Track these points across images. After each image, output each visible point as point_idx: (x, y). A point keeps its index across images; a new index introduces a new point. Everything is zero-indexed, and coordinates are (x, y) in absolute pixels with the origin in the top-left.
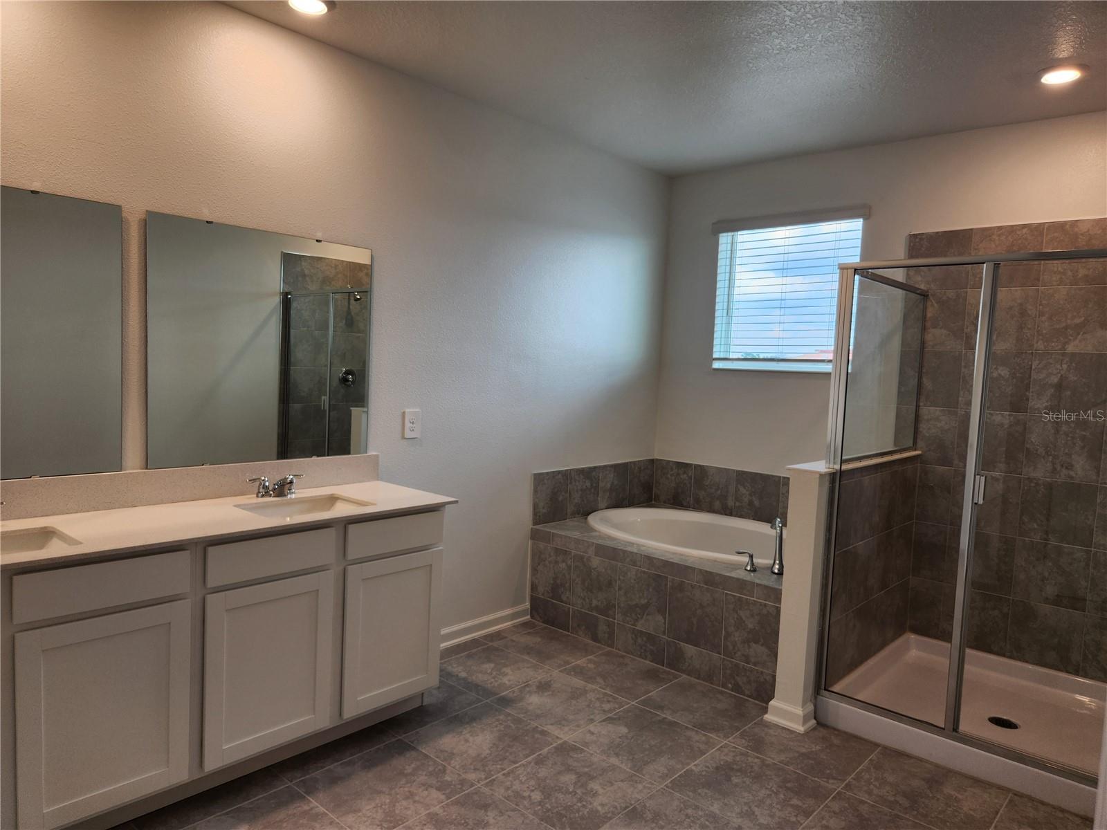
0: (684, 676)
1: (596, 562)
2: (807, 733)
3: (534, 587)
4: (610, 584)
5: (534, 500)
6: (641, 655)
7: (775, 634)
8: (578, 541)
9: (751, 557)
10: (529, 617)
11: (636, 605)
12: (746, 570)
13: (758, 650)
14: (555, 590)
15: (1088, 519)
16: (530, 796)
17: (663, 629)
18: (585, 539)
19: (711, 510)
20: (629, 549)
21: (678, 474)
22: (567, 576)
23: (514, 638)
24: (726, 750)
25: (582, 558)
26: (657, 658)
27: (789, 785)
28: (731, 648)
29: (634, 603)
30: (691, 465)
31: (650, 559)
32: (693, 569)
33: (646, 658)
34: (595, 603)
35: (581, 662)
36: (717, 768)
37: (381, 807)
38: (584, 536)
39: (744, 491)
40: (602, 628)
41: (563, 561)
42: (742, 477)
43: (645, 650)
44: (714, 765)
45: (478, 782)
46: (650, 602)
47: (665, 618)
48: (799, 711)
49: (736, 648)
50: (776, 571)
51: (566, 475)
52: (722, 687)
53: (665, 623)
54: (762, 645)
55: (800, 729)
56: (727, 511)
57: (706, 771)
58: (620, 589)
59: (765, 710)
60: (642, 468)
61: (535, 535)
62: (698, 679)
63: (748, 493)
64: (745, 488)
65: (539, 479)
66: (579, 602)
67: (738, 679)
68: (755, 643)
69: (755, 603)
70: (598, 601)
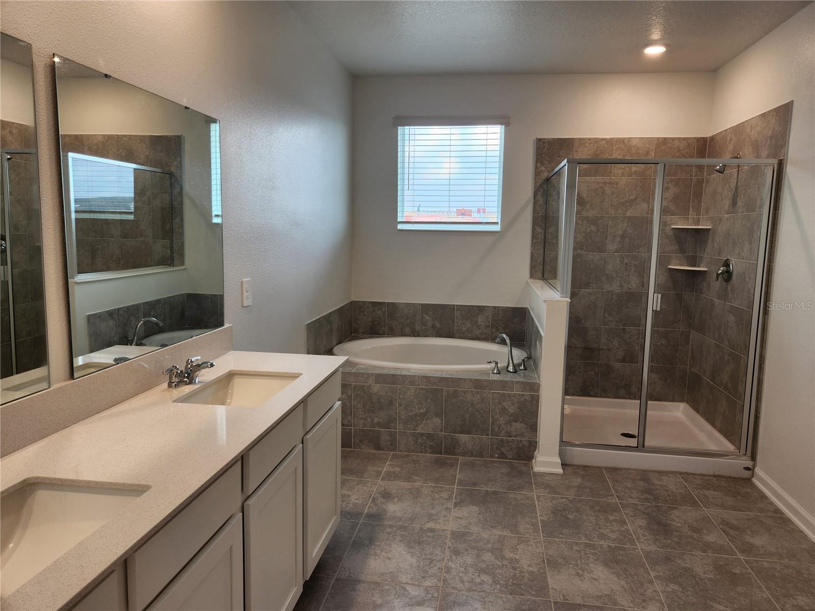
0: (460, 457)
1: (376, 388)
2: (562, 472)
4: (391, 403)
5: (307, 347)
6: (421, 451)
11: (416, 415)
12: (494, 373)
13: (517, 426)
16: (483, 581)
17: (441, 428)
24: (542, 499)
25: (363, 387)
26: (437, 450)
27: (597, 509)
28: (496, 429)
29: (414, 413)
31: (427, 379)
33: (426, 452)
34: (376, 420)
36: (553, 513)
40: (385, 438)
43: (425, 447)
44: (549, 512)
46: (429, 410)
47: (442, 420)
49: (501, 429)
50: (512, 371)
52: (490, 458)
53: (442, 423)
54: (521, 422)
55: (560, 470)
57: (550, 517)
58: (400, 405)
59: (531, 465)
62: (471, 457)
64: (428, 315)
65: (309, 328)
66: (361, 422)
67: (503, 449)
68: (516, 422)
69: (515, 395)
70: (380, 418)
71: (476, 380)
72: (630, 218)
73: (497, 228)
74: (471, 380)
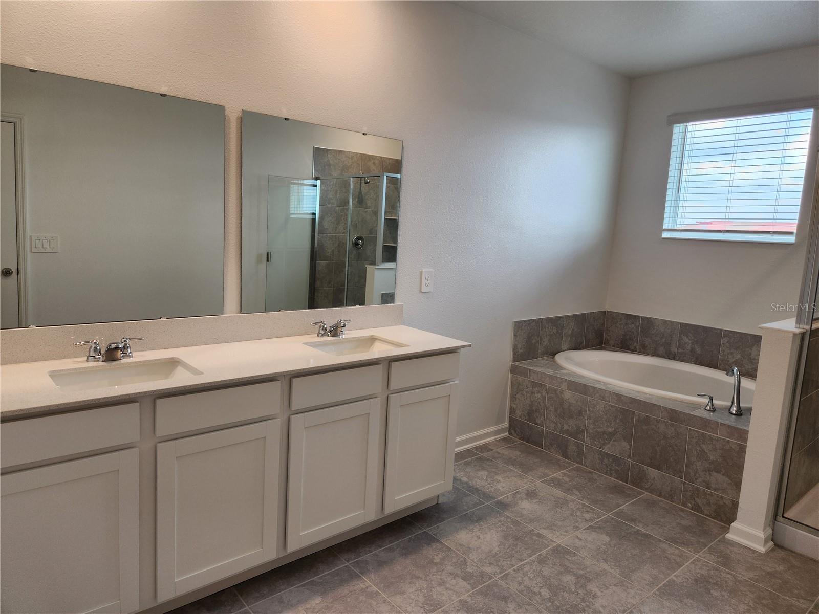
0: (646, 493)
1: (568, 395)
2: (767, 553)
3: (512, 411)
4: (580, 413)
5: (514, 342)
6: (606, 472)
7: (740, 468)
8: (552, 377)
9: (711, 399)
10: (508, 433)
11: (604, 433)
12: (707, 410)
13: (718, 479)
14: (531, 414)
16: (540, 593)
17: (628, 454)
18: (558, 375)
19: (655, 354)
20: (597, 386)
21: (626, 324)
22: (542, 404)
23: (498, 450)
24: (699, 564)
25: (556, 391)
26: (623, 477)
27: (764, 602)
28: (692, 474)
29: (602, 430)
30: (639, 317)
31: (618, 396)
32: (659, 407)
33: (611, 475)
34: (566, 427)
35: (558, 475)
36: (696, 580)
37: (421, 590)
38: (557, 373)
39: (687, 340)
40: (572, 448)
41: (539, 392)
42: (686, 328)
43: (611, 469)
44: (693, 578)
45: (495, 575)
46: (617, 430)
47: (630, 446)
48: (762, 535)
49: (697, 475)
50: (734, 412)
51: (538, 323)
52: (683, 506)
53: (630, 449)
54: (723, 475)
55: (762, 549)
56: (670, 356)
57: (686, 582)
58: (589, 418)
59: (727, 530)
61: (514, 370)
62: (659, 496)
63: (690, 342)
64: (688, 337)
65: (518, 325)
66: (552, 425)
67: (698, 501)
68: (717, 472)
69: (718, 440)
70: (569, 426)
71: (672, 410)
73: (791, 239)
74: (666, 409)
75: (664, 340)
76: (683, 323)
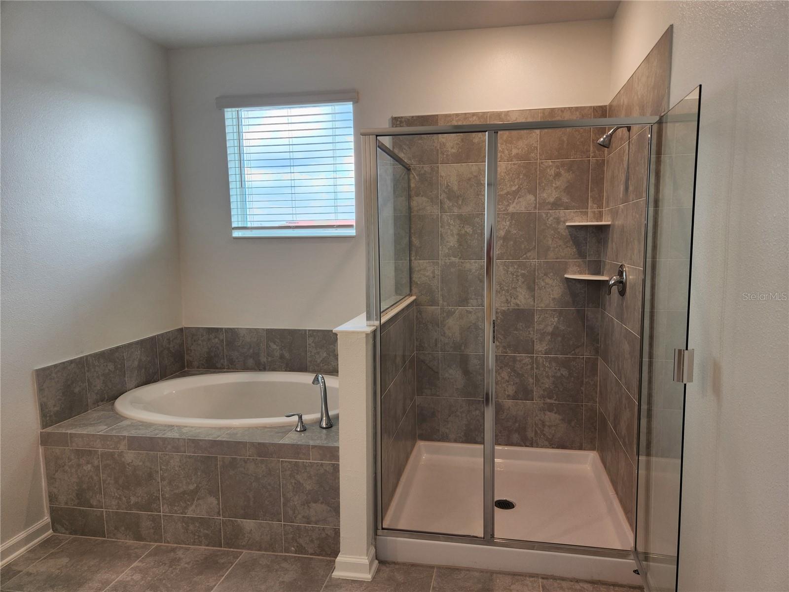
0: (245, 551)
1: (130, 456)
2: (374, 578)
3: (52, 498)
4: (150, 476)
5: (39, 399)
6: (194, 541)
7: (335, 490)
8: (104, 438)
9: (300, 417)
10: (51, 530)
11: (184, 493)
12: (298, 431)
13: (318, 509)
14: (81, 497)
15: (530, 334)
17: (217, 511)
18: (114, 433)
19: (245, 368)
20: (169, 435)
21: (209, 339)
22: (95, 478)
25: (112, 455)
26: (213, 540)
28: (291, 512)
29: (182, 490)
30: (221, 329)
31: (195, 443)
32: (244, 444)
33: (200, 543)
34: (133, 500)
35: (124, 575)
38: (113, 429)
39: (275, 347)
40: (146, 524)
41: (88, 463)
42: (271, 334)
43: (199, 536)
46: (200, 485)
47: (218, 499)
48: (365, 560)
49: (296, 512)
50: (325, 425)
51: (82, 363)
52: (285, 552)
53: (219, 504)
54: (322, 503)
55: (367, 576)
56: (260, 367)
58: (163, 479)
59: (331, 566)
60: (171, 339)
61: (45, 440)
62: (259, 550)
63: (278, 348)
64: (275, 343)
65: (43, 376)
66: (114, 502)
67: (301, 541)
68: (315, 502)
69: (312, 465)
70: (138, 497)
71: (258, 443)
72: (513, 214)
73: (352, 232)
74: (252, 444)
75: (251, 351)
76: (268, 329)
